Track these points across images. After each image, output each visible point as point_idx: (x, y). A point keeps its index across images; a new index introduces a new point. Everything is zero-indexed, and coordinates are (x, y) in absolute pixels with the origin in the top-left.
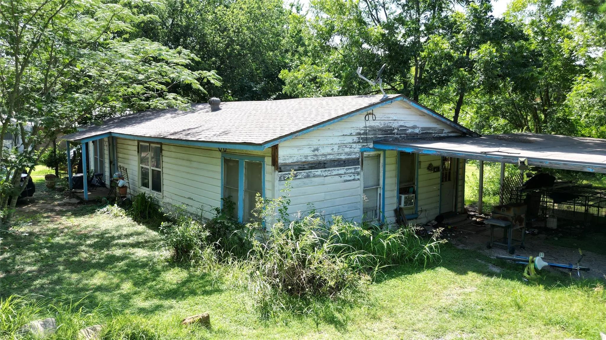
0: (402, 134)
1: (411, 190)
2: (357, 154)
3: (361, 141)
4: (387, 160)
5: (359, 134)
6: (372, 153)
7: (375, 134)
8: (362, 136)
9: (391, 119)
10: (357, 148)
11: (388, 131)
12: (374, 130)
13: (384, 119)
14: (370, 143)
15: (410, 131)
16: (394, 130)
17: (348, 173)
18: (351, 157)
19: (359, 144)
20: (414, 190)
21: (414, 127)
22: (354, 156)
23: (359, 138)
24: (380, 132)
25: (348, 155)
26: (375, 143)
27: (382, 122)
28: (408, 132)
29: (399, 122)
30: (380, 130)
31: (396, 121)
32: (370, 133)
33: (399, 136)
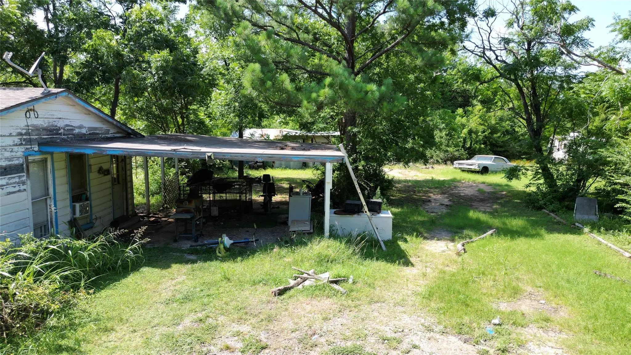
0: (69, 134)
1: (84, 197)
2: (21, 159)
3: (24, 143)
4: (56, 164)
5: (20, 134)
6: (38, 157)
7: (40, 135)
8: (25, 137)
9: (55, 117)
10: (20, 151)
11: (53, 131)
12: (37, 129)
13: (48, 116)
14: (35, 145)
15: (77, 131)
16: (60, 129)
17: (11, 184)
18: (13, 163)
19: (22, 147)
20: (87, 196)
21: (81, 127)
22: (16, 162)
23: (21, 139)
24: (45, 132)
25: (9, 161)
26: (40, 145)
27: (46, 120)
28: (75, 132)
29: (65, 120)
30: (45, 129)
31: (61, 120)
32: (34, 134)
33: (66, 137)
